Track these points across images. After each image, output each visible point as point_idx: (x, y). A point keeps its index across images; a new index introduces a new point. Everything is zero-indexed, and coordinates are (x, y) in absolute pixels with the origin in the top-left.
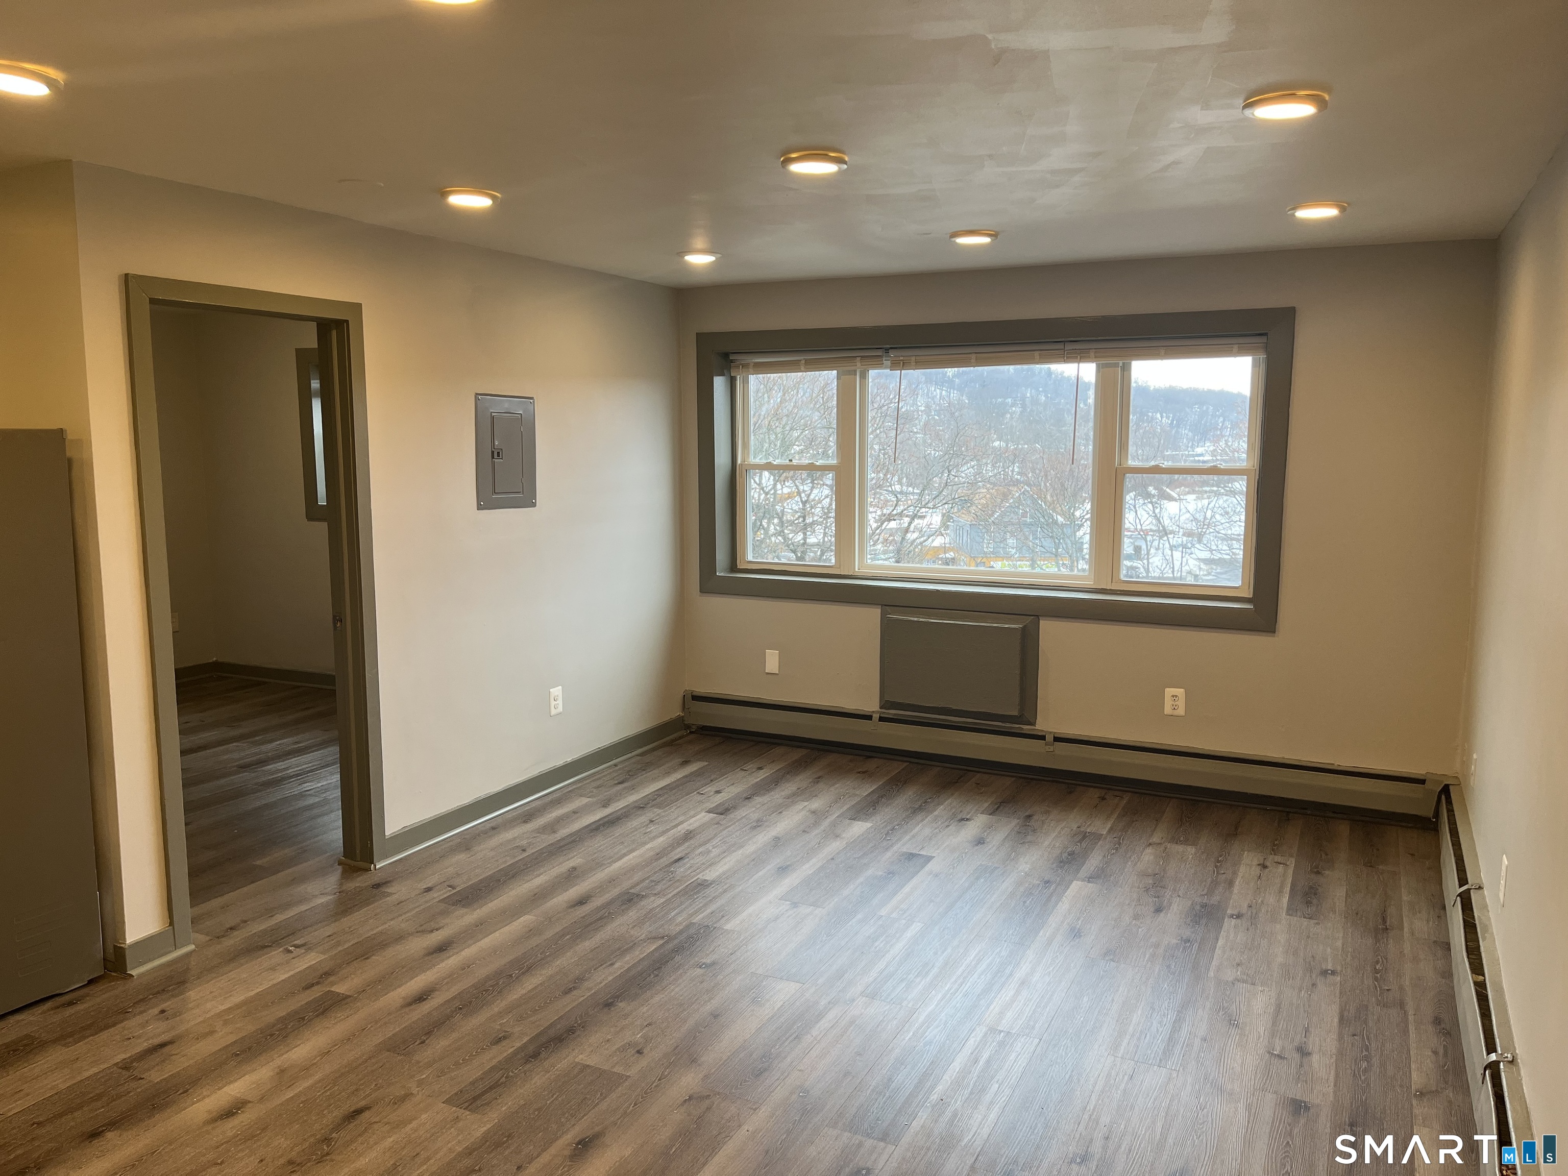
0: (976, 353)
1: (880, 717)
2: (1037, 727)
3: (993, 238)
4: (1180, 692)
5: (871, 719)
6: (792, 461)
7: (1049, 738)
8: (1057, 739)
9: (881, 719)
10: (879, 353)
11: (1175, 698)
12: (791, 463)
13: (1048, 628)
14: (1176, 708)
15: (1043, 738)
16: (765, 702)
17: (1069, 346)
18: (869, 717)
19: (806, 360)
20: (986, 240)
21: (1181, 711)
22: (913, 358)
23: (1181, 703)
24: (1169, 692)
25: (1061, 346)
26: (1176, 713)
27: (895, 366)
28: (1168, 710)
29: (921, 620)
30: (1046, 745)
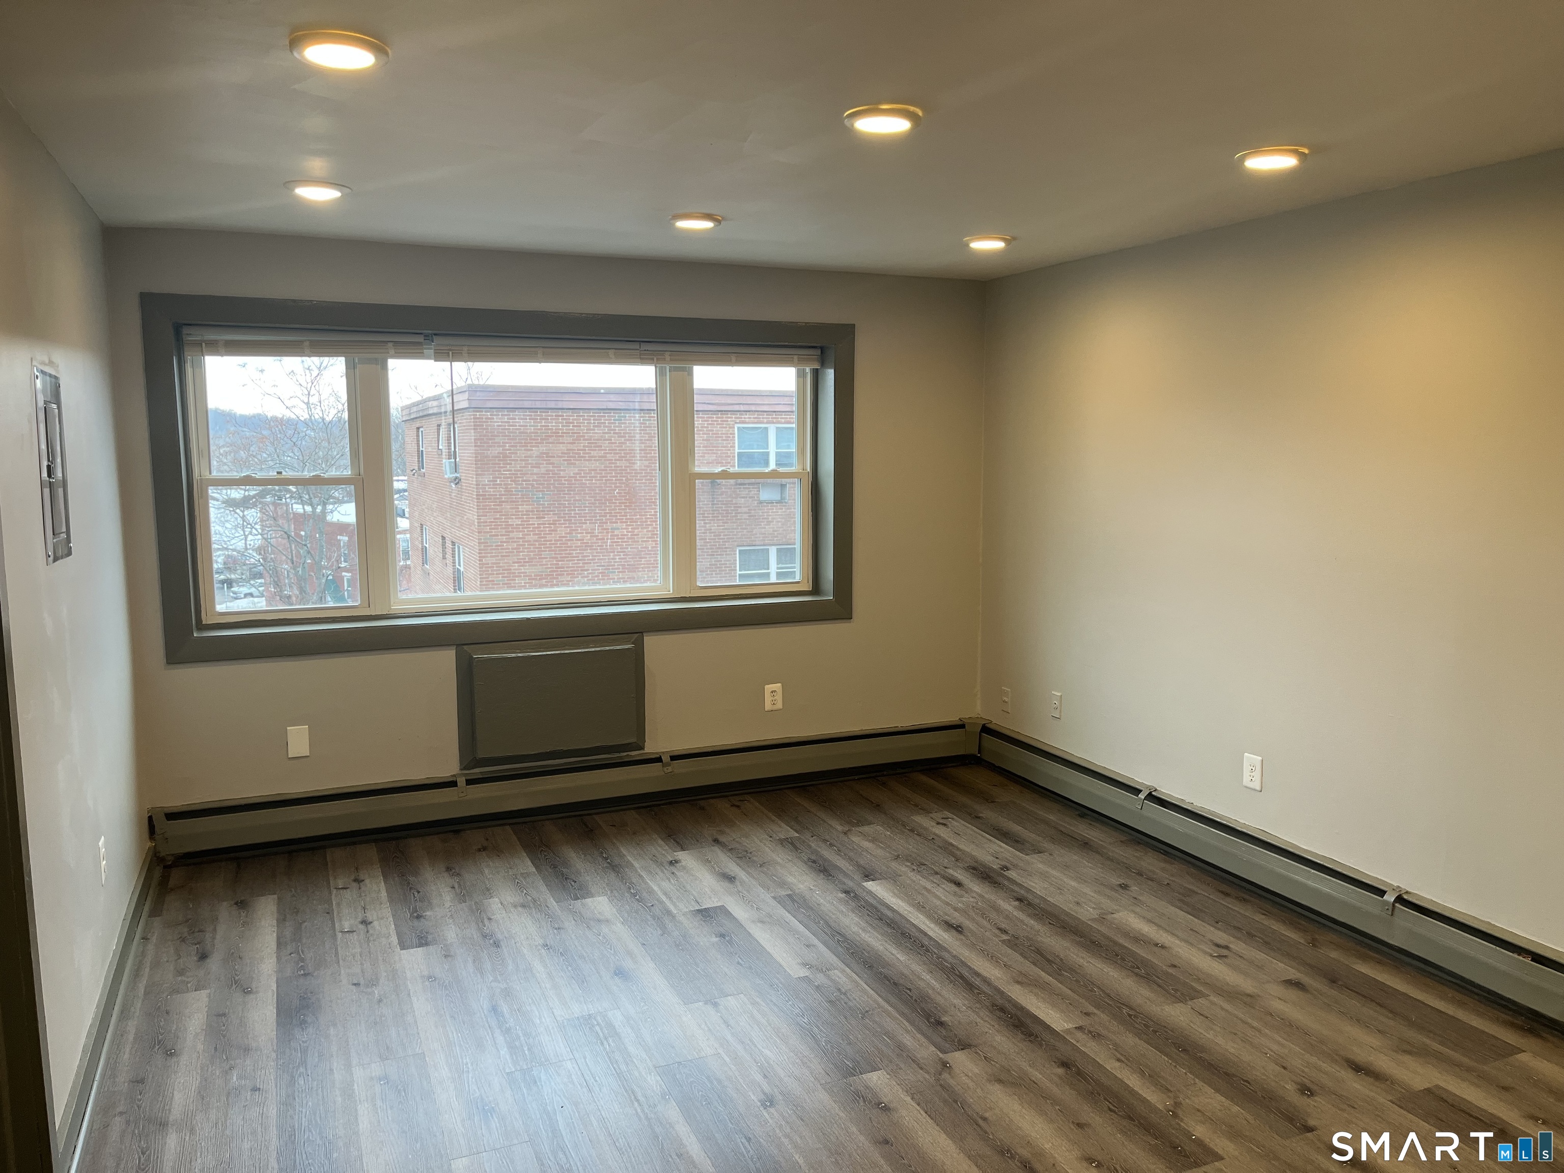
0: (543, 347)
1: (467, 780)
2: (647, 750)
3: (717, 223)
4: (777, 686)
5: (456, 786)
6: (280, 473)
7: (666, 759)
8: (674, 758)
9: (469, 782)
10: (420, 339)
11: (774, 693)
12: (279, 476)
13: (653, 643)
14: (775, 703)
15: (659, 760)
16: (288, 797)
17: (645, 347)
18: (452, 784)
19: (311, 341)
20: (708, 225)
21: (779, 705)
22: (465, 349)
23: (779, 697)
24: (769, 688)
25: (636, 346)
26: (775, 707)
27: (440, 356)
28: (768, 706)
29: (520, 655)
30: (663, 766)
